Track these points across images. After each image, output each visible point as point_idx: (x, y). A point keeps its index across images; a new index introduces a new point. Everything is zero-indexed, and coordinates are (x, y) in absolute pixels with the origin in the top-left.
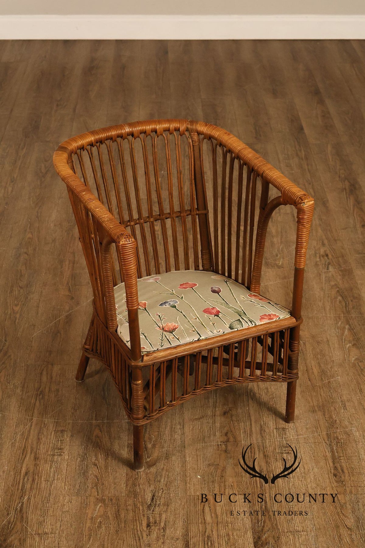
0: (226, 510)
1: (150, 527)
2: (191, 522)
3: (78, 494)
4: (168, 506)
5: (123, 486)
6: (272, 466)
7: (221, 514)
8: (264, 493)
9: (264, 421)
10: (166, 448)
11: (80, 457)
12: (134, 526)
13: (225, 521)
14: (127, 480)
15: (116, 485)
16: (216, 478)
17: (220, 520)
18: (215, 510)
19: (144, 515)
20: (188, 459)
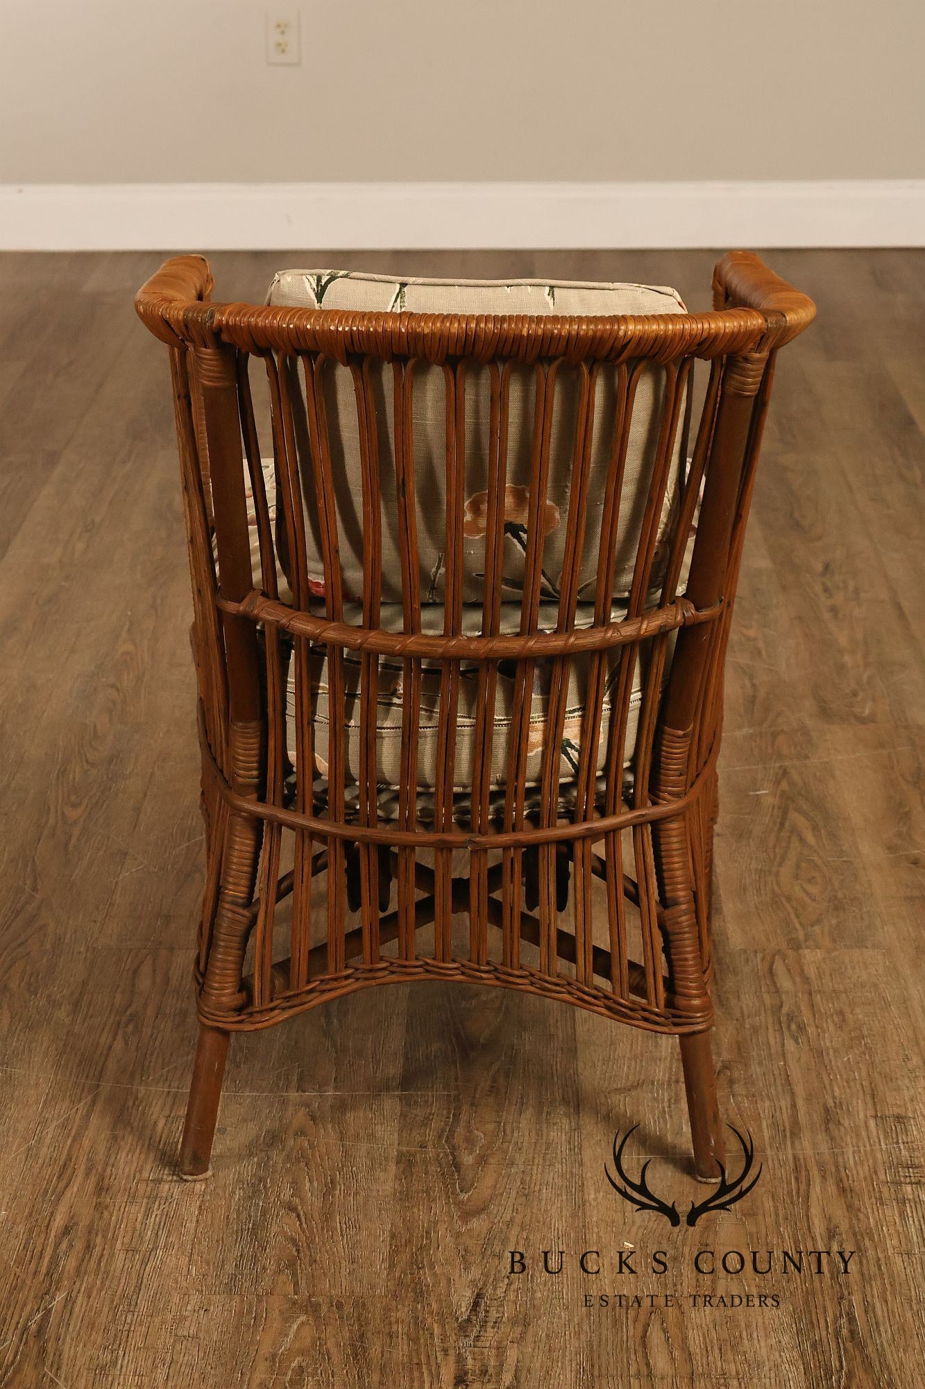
0: (718, 1339)
1: (467, 1385)
2: (604, 1371)
3: (231, 1287)
4: (526, 1325)
5: (381, 1267)
6: (868, 1219)
7: (704, 1352)
8: (846, 1293)
9: (834, 1098)
10: (521, 1167)
11: (243, 1188)
12: (412, 1381)
13: (716, 1371)
14: (394, 1252)
15: (355, 1266)
16: (687, 1250)
17: (700, 1369)
18: (685, 1339)
19: (445, 1351)
20: (592, 1196)
